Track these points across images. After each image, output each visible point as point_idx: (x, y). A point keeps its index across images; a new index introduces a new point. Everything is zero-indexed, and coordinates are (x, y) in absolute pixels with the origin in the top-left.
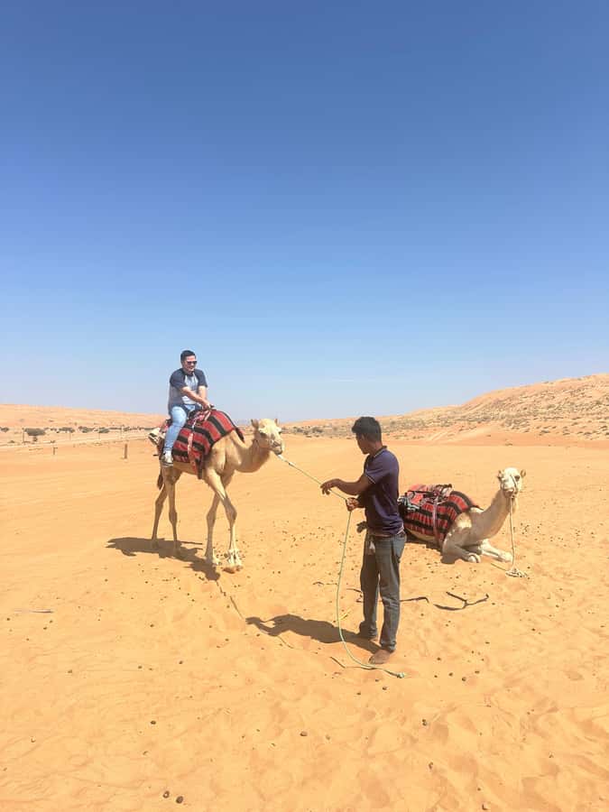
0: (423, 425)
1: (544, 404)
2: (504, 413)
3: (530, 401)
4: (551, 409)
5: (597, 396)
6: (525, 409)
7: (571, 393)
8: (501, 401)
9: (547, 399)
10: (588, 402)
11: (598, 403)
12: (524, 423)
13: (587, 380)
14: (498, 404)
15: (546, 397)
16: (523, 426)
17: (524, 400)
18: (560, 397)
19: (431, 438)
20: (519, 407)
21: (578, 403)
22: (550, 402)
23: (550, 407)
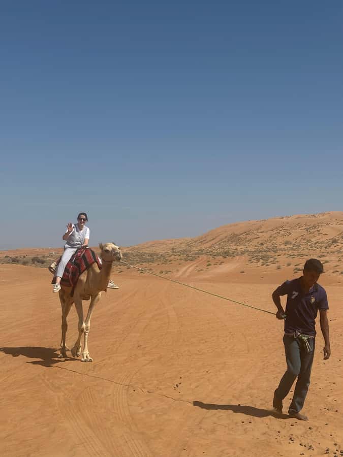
0: (163, 259)
1: (280, 240)
2: (241, 248)
3: (266, 236)
4: (288, 246)
5: (333, 235)
6: (262, 244)
7: (307, 230)
8: (237, 235)
9: (283, 235)
10: (323, 240)
11: (334, 241)
12: (272, 259)
13: (321, 217)
14: (235, 238)
15: (282, 233)
16: (273, 262)
17: (260, 234)
18: (296, 233)
19: (180, 273)
20: (255, 242)
21: (314, 240)
22: (286, 239)
23: (286, 244)
